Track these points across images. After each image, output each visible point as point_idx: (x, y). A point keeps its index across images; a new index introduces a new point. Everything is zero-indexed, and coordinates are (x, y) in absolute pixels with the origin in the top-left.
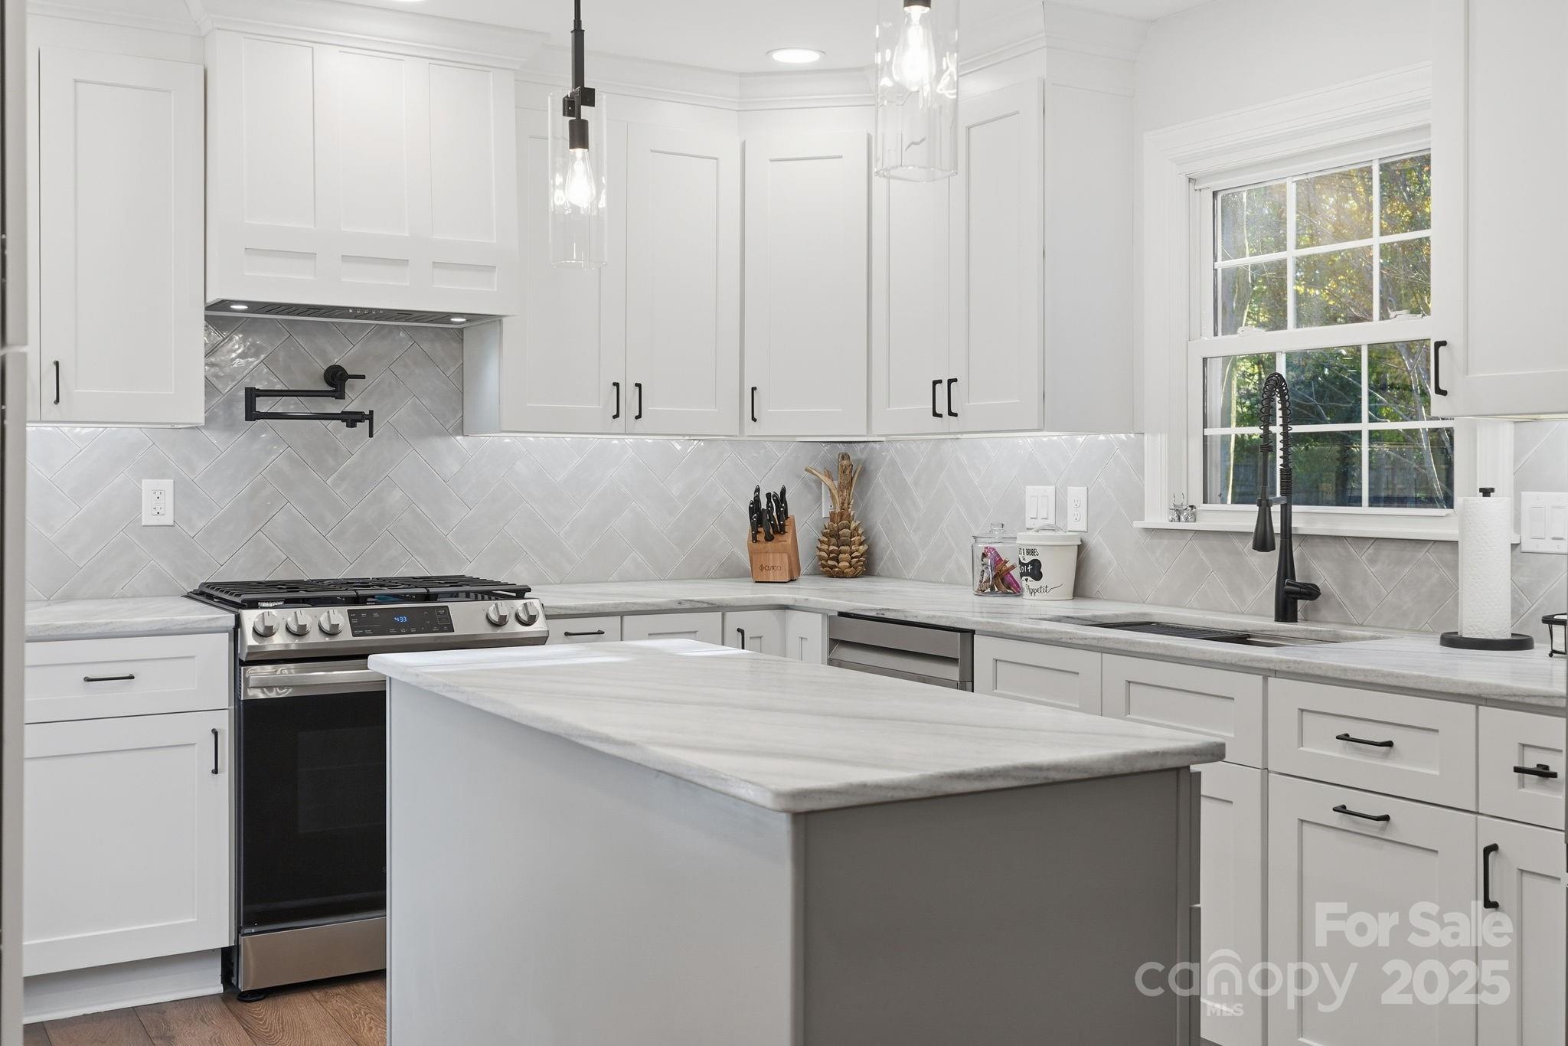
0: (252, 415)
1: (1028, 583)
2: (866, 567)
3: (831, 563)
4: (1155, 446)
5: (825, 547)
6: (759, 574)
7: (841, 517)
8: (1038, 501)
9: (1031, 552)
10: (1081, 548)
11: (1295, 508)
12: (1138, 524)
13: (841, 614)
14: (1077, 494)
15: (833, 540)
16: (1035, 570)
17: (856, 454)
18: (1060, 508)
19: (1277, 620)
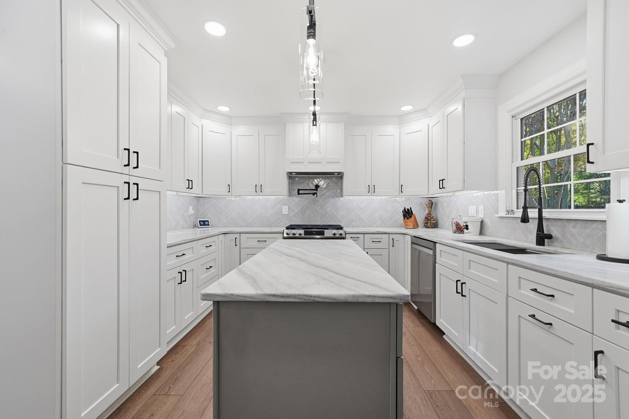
0: (299, 194)
1: (465, 231)
2: (435, 226)
3: (426, 225)
4: (502, 193)
5: (425, 221)
6: (406, 227)
7: (429, 214)
8: (472, 210)
9: (466, 223)
10: (482, 222)
11: (543, 210)
12: (496, 215)
13: (414, 237)
14: (481, 208)
15: (426, 220)
16: (467, 227)
17: (433, 200)
18: (477, 211)
19: (537, 245)
